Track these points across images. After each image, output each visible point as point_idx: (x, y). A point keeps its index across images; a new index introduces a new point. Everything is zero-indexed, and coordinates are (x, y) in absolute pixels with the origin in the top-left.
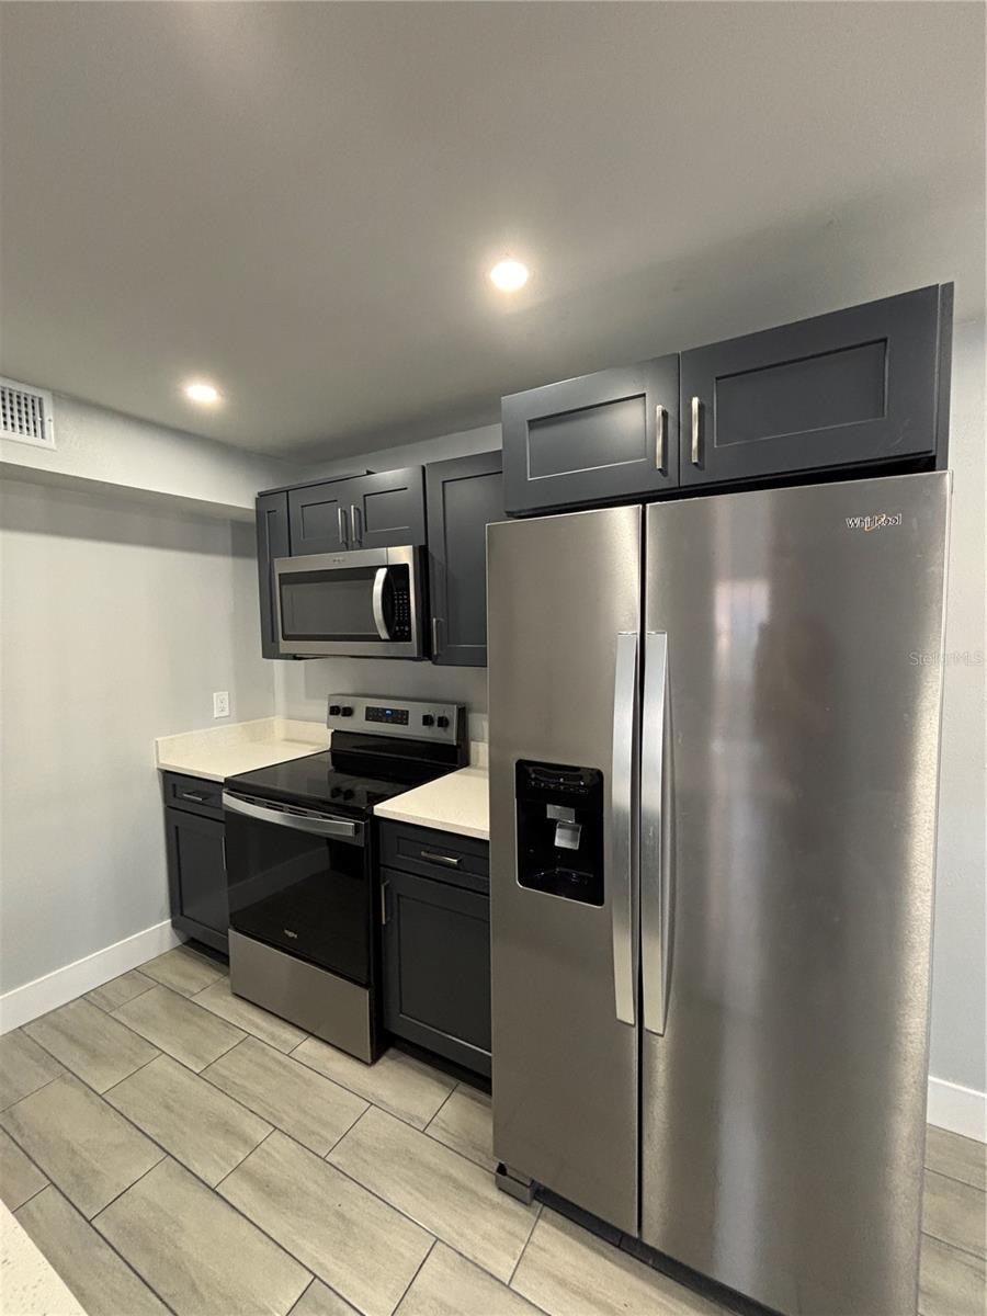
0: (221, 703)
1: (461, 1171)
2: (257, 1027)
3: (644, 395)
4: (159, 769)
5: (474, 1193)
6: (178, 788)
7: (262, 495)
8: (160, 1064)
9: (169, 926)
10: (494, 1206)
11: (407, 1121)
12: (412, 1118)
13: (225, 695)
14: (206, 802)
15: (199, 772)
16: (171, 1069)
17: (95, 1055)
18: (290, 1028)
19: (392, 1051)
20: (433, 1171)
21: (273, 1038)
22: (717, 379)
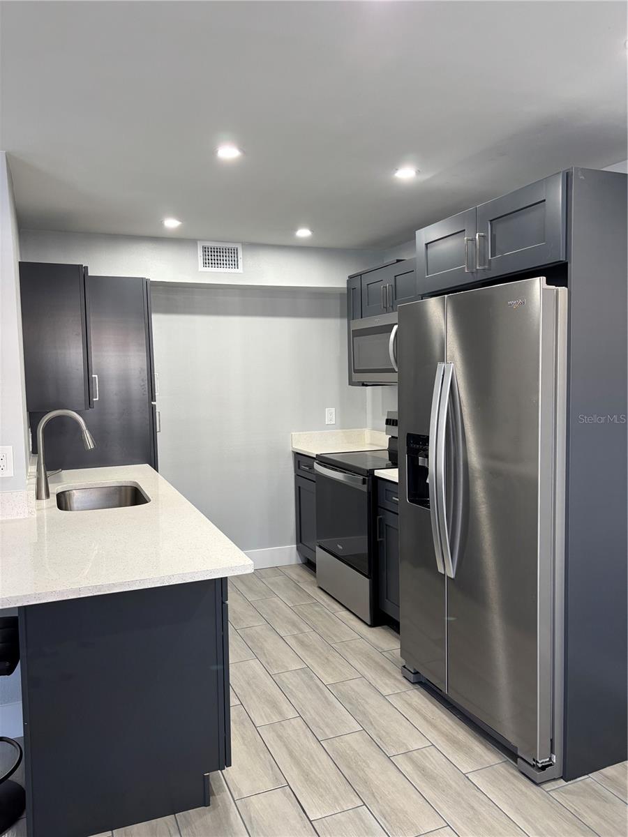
0: (331, 415)
1: (389, 667)
2: (323, 600)
3: (464, 230)
4: (293, 451)
5: (390, 673)
6: (301, 464)
7: (350, 277)
8: (276, 599)
9: (295, 549)
10: (396, 679)
11: (376, 647)
12: (378, 647)
13: (333, 410)
14: (310, 471)
15: (308, 453)
16: (279, 603)
17: (250, 589)
18: (338, 605)
19: (386, 627)
20: (377, 663)
21: (328, 605)
22: (491, 221)
